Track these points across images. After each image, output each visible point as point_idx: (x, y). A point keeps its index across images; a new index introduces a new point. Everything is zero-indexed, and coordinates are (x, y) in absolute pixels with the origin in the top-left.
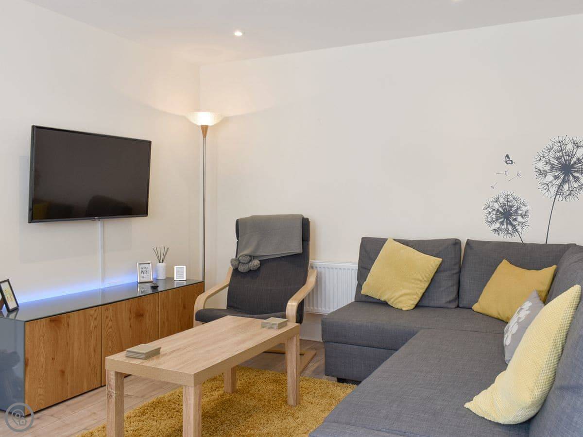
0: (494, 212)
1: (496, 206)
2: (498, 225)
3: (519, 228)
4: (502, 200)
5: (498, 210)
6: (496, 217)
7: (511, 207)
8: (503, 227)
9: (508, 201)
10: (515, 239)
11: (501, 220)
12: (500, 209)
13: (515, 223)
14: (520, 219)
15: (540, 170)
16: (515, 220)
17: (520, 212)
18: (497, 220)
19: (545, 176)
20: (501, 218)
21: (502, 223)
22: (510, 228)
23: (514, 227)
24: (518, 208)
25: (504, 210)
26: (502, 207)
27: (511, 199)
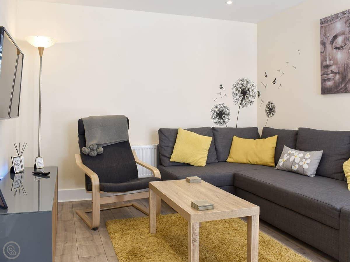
0: (215, 113)
1: (216, 110)
2: (217, 120)
3: (225, 121)
4: (219, 107)
5: (217, 112)
6: (216, 115)
7: (223, 110)
8: (219, 121)
9: (221, 108)
10: (224, 126)
11: (218, 117)
12: (218, 112)
13: (224, 118)
14: (226, 117)
15: (234, 93)
16: (224, 117)
17: (226, 113)
18: (216, 117)
19: (236, 96)
20: (218, 116)
21: (219, 119)
22: (222, 121)
23: (223, 120)
24: (225, 111)
25: (219, 112)
26: (218, 110)
27: (223, 106)
